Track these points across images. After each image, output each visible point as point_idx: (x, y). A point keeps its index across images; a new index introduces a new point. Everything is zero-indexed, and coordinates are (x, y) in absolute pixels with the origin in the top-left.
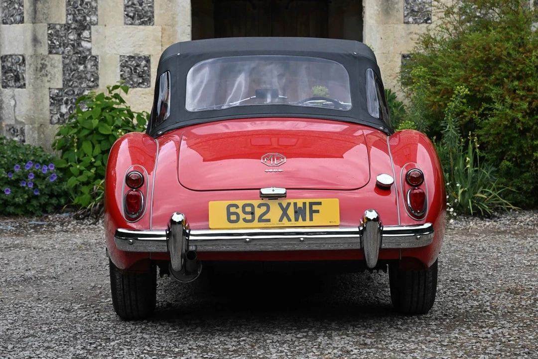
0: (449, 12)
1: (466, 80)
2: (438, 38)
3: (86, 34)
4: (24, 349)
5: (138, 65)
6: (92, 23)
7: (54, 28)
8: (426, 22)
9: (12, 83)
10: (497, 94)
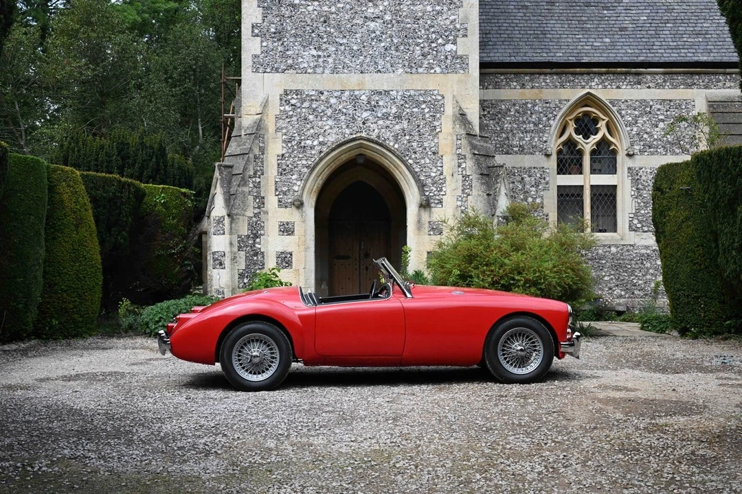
0: (452, 229)
1: (459, 266)
2: (446, 243)
3: (258, 240)
4: (223, 404)
5: (286, 257)
6: (261, 234)
7: (241, 237)
8: (440, 234)
9: (218, 266)
10: (475, 273)
